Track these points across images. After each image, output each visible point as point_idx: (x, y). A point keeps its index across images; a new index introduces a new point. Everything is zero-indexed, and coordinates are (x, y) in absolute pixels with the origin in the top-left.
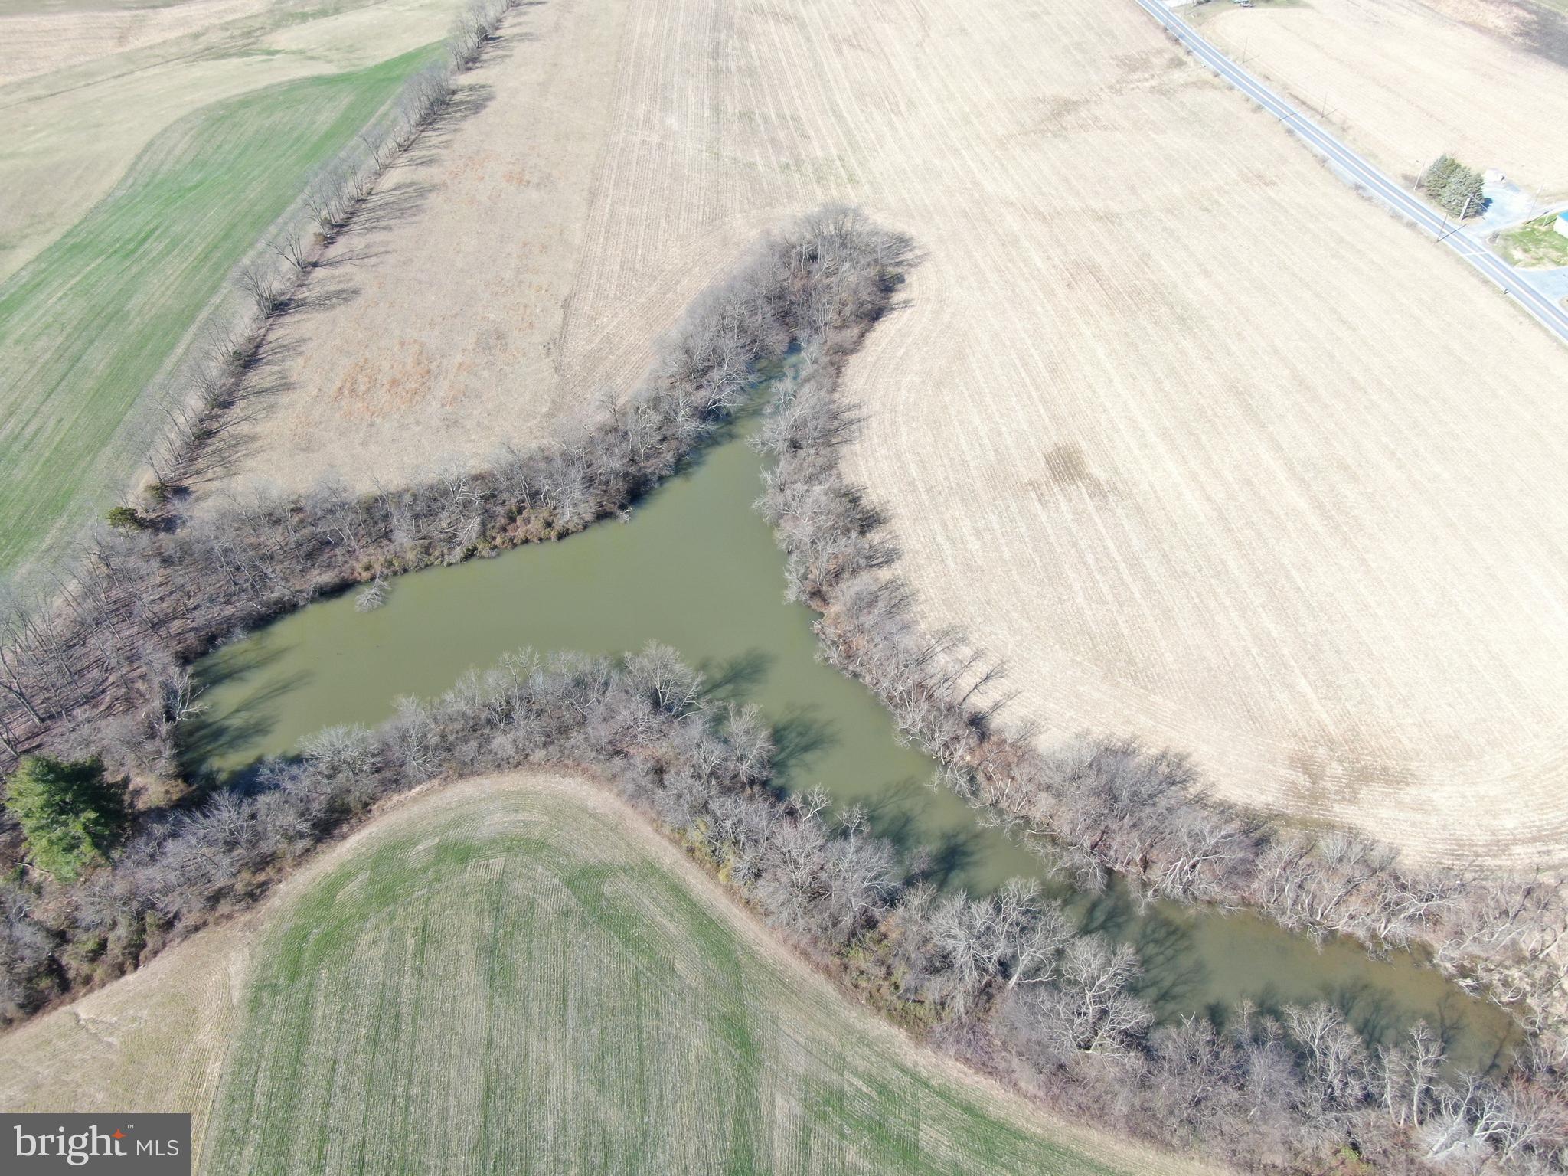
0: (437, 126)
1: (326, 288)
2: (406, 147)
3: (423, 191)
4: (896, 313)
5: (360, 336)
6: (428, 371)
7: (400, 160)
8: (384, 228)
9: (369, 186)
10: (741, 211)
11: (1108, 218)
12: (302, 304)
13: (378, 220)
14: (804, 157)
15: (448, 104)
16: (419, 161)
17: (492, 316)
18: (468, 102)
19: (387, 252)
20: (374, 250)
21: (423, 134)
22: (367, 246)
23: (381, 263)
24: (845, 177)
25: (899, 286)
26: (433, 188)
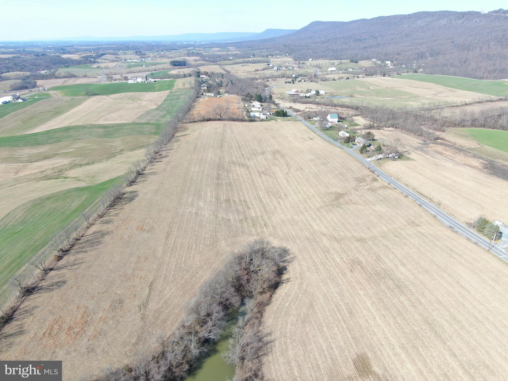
0: (115, 207)
1: (52, 281)
2: (101, 217)
3: (103, 234)
4: (284, 285)
5: (61, 304)
6: (86, 322)
7: (98, 222)
8: (84, 252)
9: (83, 233)
10: (224, 240)
11: (361, 240)
12: (41, 288)
13: (82, 248)
14: (248, 216)
15: (121, 198)
16: (105, 222)
17: (119, 292)
18: (128, 198)
19: (82, 263)
20: (77, 262)
21: (109, 211)
22: (75, 260)
23: (79, 268)
24: (263, 224)
25: (285, 272)
26: (108, 233)
